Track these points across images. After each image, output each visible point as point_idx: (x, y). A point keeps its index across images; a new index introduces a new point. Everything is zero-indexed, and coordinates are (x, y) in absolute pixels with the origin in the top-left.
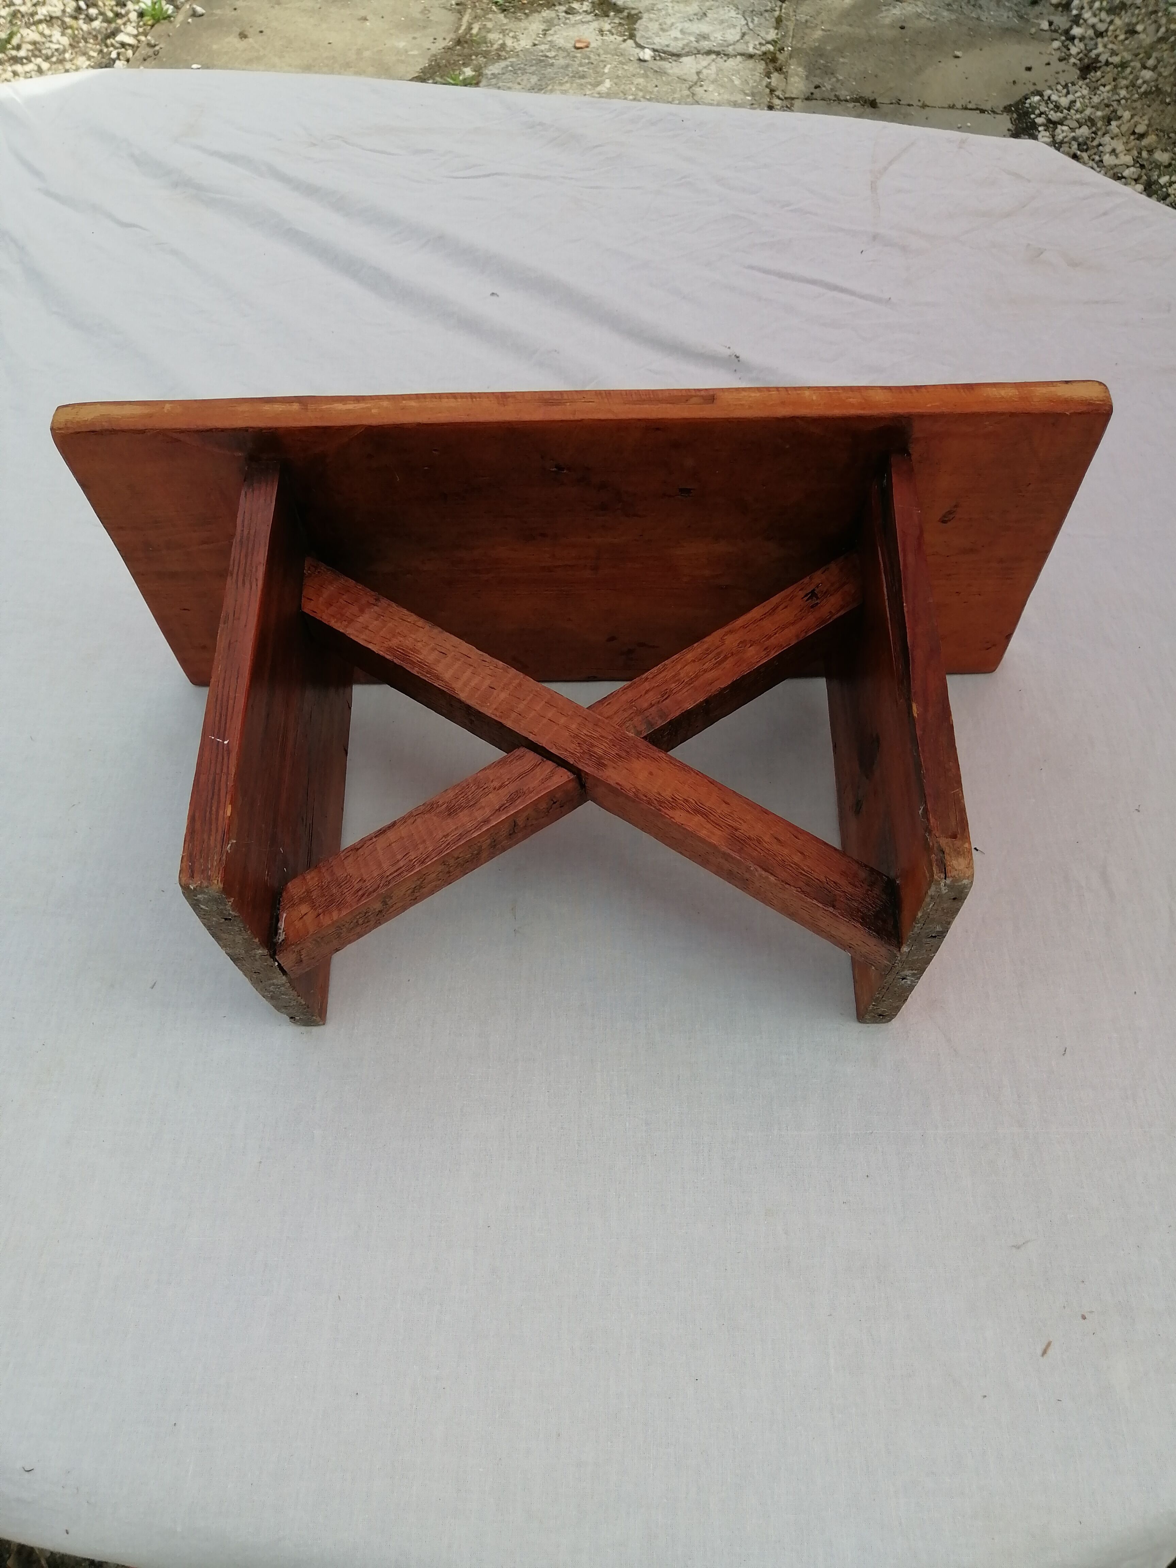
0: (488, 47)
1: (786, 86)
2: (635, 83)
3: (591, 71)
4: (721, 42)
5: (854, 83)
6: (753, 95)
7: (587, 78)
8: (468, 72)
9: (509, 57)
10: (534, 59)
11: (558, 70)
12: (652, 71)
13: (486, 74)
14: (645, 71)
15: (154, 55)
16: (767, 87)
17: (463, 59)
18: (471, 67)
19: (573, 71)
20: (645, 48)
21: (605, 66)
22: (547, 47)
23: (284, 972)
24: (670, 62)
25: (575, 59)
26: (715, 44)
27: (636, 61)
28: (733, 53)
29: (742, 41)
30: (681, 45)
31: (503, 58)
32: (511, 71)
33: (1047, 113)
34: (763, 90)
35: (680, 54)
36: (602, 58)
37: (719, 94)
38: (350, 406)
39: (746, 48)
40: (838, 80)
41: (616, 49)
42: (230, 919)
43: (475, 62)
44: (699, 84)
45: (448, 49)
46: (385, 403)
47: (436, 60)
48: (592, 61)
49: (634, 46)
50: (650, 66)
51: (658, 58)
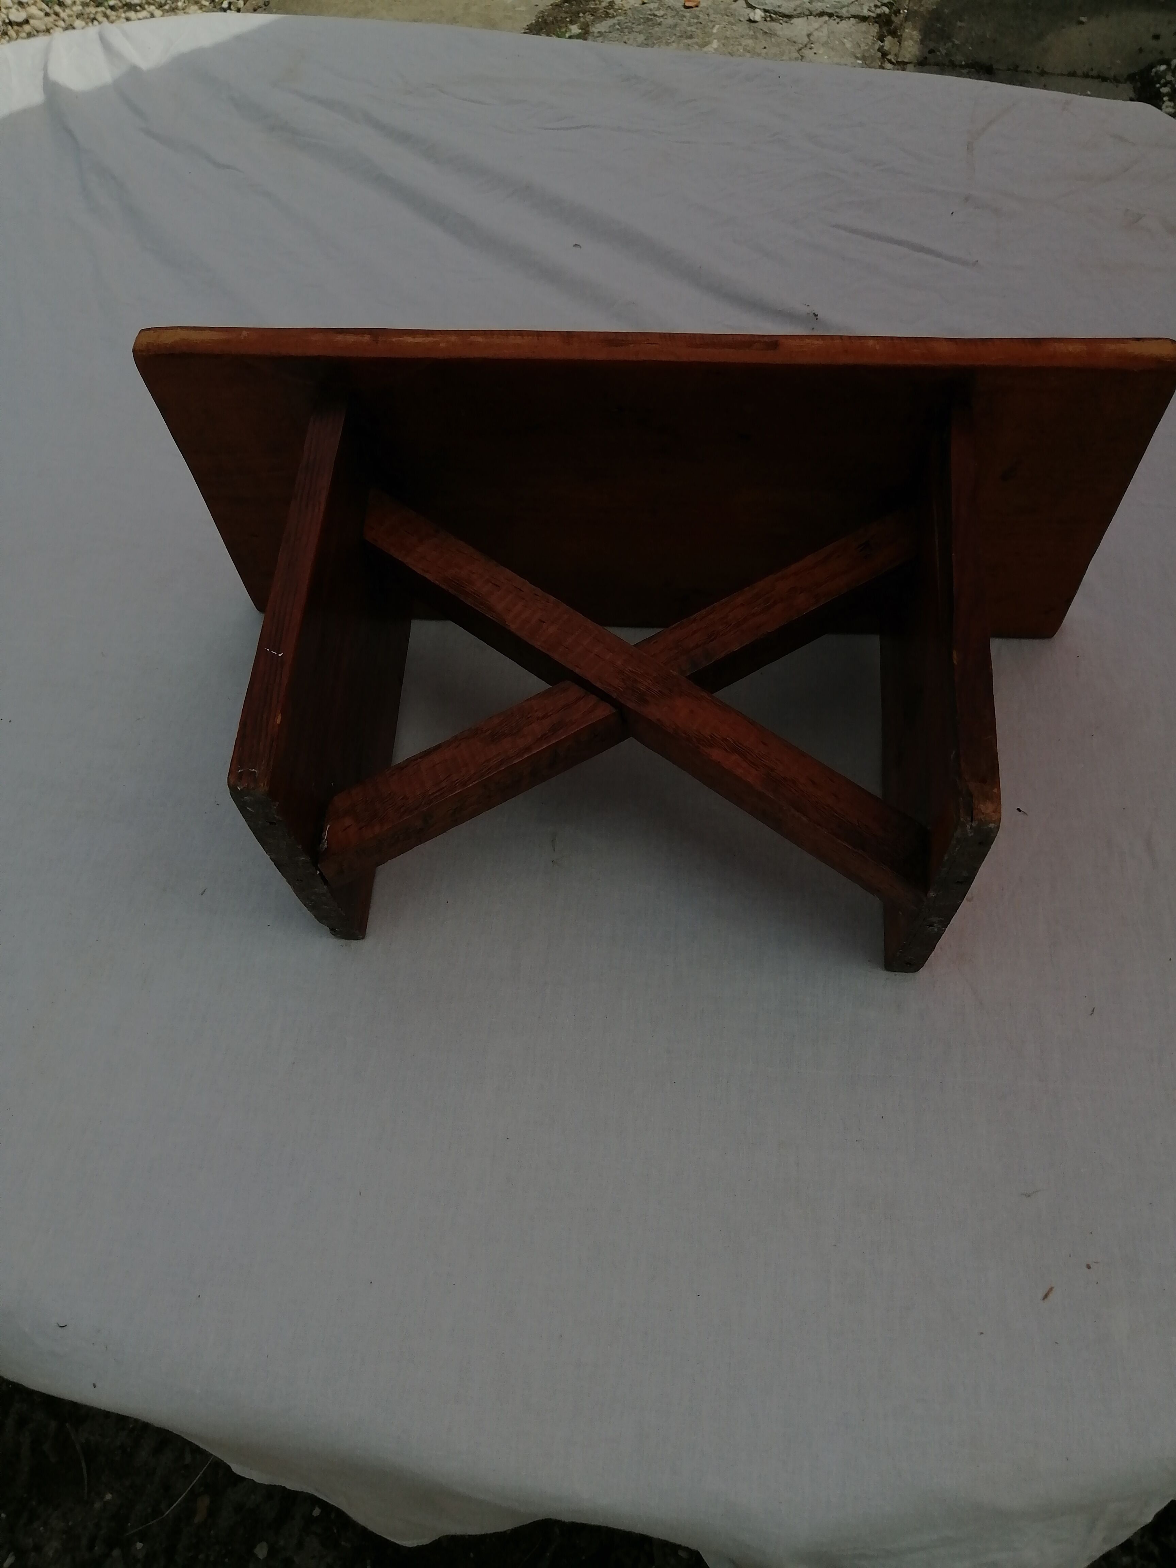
0: (596, 4)
1: (899, 51)
2: (744, 44)
3: (699, 31)
4: (835, 3)
5: (970, 48)
6: (864, 58)
7: (694, 38)
8: (575, 29)
9: (617, 15)
10: (641, 18)
11: (666, 30)
12: (762, 32)
13: (593, 32)
14: (754, 32)
15: (263, 6)
16: (879, 50)
17: (571, 17)
18: (578, 24)
19: (681, 31)
20: (756, 8)
21: (714, 26)
22: (656, 5)
23: (326, 882)
24: (781, 24)
25: (684, 19)
26: (828, 6)
27: (746, 22)
28: (847, 15)
29: (856, 3)
30: (793, 6)
31: (610, 16)
32: (618, 29)
33: (1174, 82)
34: (875, 53)
35: (792, 15)
36: (711, 18)
37: (829, 57)
38: (419, 340)
39: (860, 10)
40: (954, 45)
41: (725, 9)
42: (275, 824)
43: (582, 20)
44: (809, 46)
45: (556, 5)
46: (453, 338)
47: (543, 17)
48: (701, 21)
49: (745, 6)
50: (760, 27)
51: (768, 19)
